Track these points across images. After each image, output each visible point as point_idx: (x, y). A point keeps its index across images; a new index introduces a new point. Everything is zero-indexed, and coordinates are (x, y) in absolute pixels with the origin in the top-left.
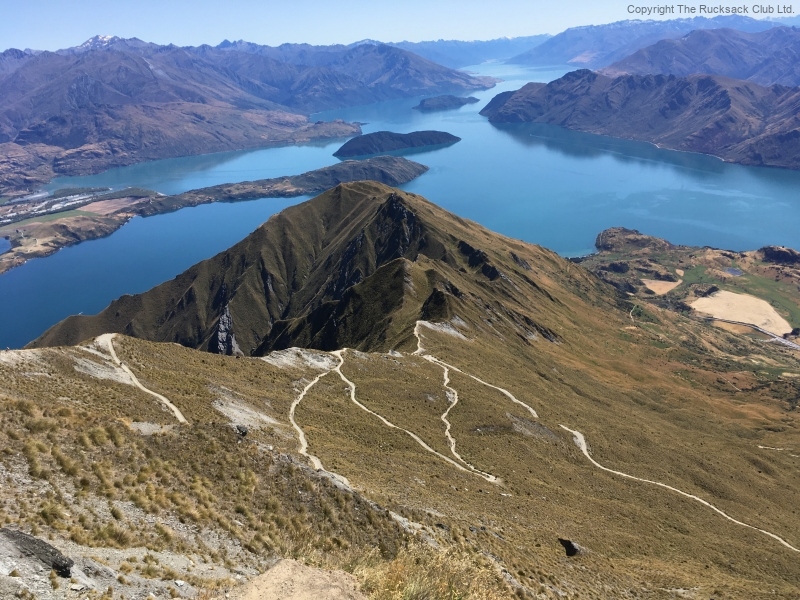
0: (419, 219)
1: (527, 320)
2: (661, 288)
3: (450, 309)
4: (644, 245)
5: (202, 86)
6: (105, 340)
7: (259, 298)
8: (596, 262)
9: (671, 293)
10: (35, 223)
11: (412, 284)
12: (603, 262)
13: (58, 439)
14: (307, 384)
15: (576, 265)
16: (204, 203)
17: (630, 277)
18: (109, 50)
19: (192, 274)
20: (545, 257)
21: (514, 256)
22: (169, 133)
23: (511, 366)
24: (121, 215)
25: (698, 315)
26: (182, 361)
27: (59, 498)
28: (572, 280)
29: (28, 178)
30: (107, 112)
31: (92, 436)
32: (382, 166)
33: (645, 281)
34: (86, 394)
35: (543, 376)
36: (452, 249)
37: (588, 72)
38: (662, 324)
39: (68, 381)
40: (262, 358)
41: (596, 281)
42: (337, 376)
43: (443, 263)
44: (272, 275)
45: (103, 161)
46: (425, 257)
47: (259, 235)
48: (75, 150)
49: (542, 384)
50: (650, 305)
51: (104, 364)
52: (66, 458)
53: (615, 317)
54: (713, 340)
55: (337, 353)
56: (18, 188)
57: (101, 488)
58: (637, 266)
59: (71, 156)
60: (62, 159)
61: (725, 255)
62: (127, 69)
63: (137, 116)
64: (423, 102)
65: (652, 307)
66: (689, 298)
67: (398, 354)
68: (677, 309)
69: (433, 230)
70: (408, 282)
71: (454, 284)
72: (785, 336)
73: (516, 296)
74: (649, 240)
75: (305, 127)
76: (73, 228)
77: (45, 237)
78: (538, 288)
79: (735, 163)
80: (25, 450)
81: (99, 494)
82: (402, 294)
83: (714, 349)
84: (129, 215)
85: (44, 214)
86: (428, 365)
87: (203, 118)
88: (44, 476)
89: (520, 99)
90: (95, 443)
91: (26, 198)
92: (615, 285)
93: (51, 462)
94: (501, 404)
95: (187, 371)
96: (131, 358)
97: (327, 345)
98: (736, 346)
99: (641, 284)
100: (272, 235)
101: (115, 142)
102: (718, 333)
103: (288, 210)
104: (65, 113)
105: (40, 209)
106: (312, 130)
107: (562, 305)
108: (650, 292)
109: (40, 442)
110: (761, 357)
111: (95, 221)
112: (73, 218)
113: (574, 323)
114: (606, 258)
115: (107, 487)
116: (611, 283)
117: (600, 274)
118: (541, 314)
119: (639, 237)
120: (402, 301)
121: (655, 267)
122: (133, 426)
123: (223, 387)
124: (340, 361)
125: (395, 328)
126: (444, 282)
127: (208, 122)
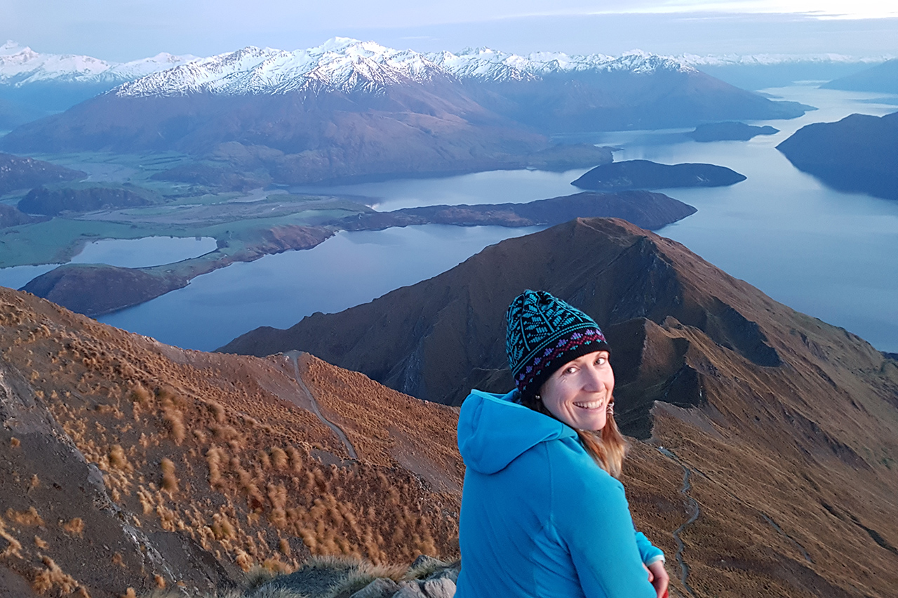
0: (673, 272)
1: (813, 427)
3: (703, 394)
6: (292, 357)
24: (328, 227)
29: (245, 179)
32: (633, 203)
36: (711, 313)
45: (320, 169)
46: (676, 322)
48: (295, 155)
56: (234, 189)
59: (290, 161)
60: (280, 164)
62: (359, 73)
63: (360, 125)
71: (712, 362)
73: (800, 392)
75: (543, 149)
76: (279, 235)
85: (253, 218)
86: (661, 461)
87: (428, 132)
106: (550, 153)
107: (868, 415)
111: (301, 231)
118: (837, 422)
126: (698, 357)
127: (434, 136)
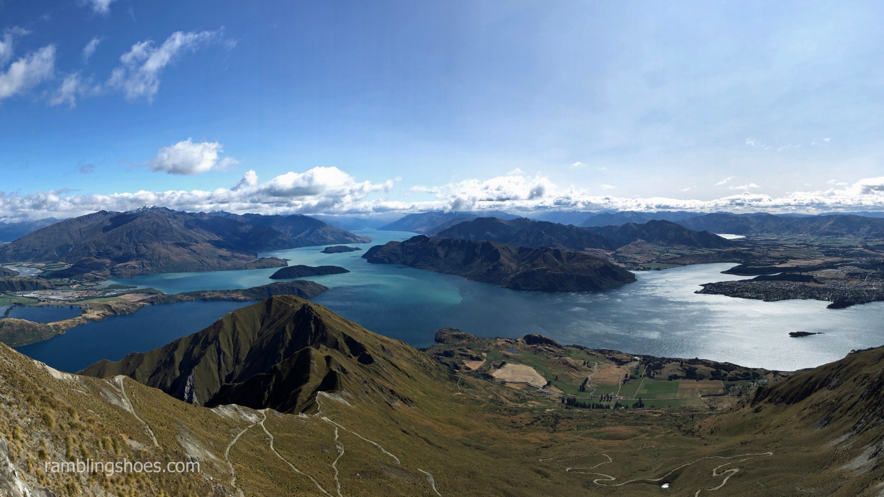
0: (321, 321)
1: (392, 391)
2: (474, 366)
3: (340, 383)
4: (462, 339)
5: (197, 234)
6: (119, 379)
7: (214, 367)
8: (435, 350)
9: (480, 368)
10: (95, 301)
11: (316, 365)
12: (439, 350)
13: (85, 437)
14: (240, 432)
15: (423, 352)
16: (189, 301)
17: (455, 360)
18: (150, 213)
19: (175, 346)
20: (404, 348)
21: (383, 347)
22: (174, 258)
23: (381, 425)
24: (141, 303)
25: (497, 381)
26: (161, 402)
27: (78, 478)
28: (421, 363)
29: (97, 277)
30: (144, 245)
31: (103, 442)
32: (299, 286)
33: (465, 361)
34: (103, 412)
35: (404, 432)
36: (341, 340)
37: (424, 236)
38: (477, 389)
39: (95, 400)
40: (212, 410)
41: (436, 363)
42: (260, 428)
43: (336, 351)
44: (224, 352)
45: (137, 271)
46: (325, 347)
47: (218, 325)
48: (124, 264)
49: (404, 438)
50: (469, 377)
51: (116, 394)
52: (87, 451)
53: (448, 387)
54: (506, 395)
55: (262, 411)
56: (91, 281)
57: (102, 481)
58: (459, 352)
59: (121, 267)
60: (116, 268)
61: (507, 341)
62: (158, 223)
63: (160, 249)
64: (327, 248)
65: (470, 379)
66: (491, 370)
67: (305, 416)
68: (485, 379)
69: (330, 328)
70: (313, 364)
71: (343, 366)
72: (544, 387)
73: (384, 375)
74: (465, 335)
75: (254, 260)
76: (114, 307)
77: (99, 310)
78: (399, 369)
79: (507, 288)
80: (66, 439)
81: (101, 484)
82: (309, 372)
83: (508, 401)
84: (145, 304)
85: (101, 297)
86: (324, 424)
87: (195, 252)
88: (73, 459)
89: (386, 250)
90: (104, 446)
91: (94, 287)
92: (447, 365)
93: (78, 452)
94: (374, 455)
95: (164, 409)
96: (132, 393)
97: (255, 404)
98: (519, 398)
99: (463, 363)
100: (227, 325)
101: (145, 261)
102: (509, 391)
103: (238, 310)
104: (122, 244)
105: (99, 294)
106: (258, 263)
107: (415, 380)
108: (468, 369)
109: (75, 436)
110: (533, 402)
111: (126, 305)
112: (115, 302)
113: (424, 392)
114: (441, 348)
115: (106, 481)
116: (445, 364)
117: (438, 359)
118: (402, 387)
119: (460, 334)
120: (309, 377)
121: (470, 352)
122: (128, 442)
123: (184, 426)
124: (263, 417)
125: (303, 396)
126: (337, 364)
127: (198, 254)
